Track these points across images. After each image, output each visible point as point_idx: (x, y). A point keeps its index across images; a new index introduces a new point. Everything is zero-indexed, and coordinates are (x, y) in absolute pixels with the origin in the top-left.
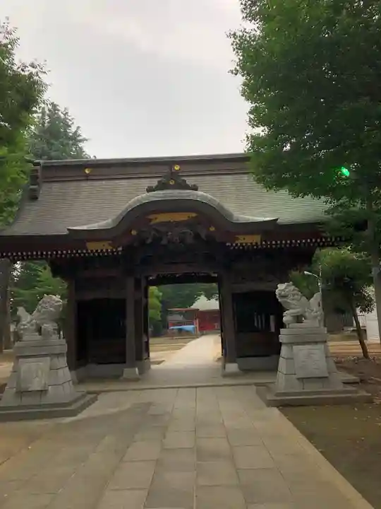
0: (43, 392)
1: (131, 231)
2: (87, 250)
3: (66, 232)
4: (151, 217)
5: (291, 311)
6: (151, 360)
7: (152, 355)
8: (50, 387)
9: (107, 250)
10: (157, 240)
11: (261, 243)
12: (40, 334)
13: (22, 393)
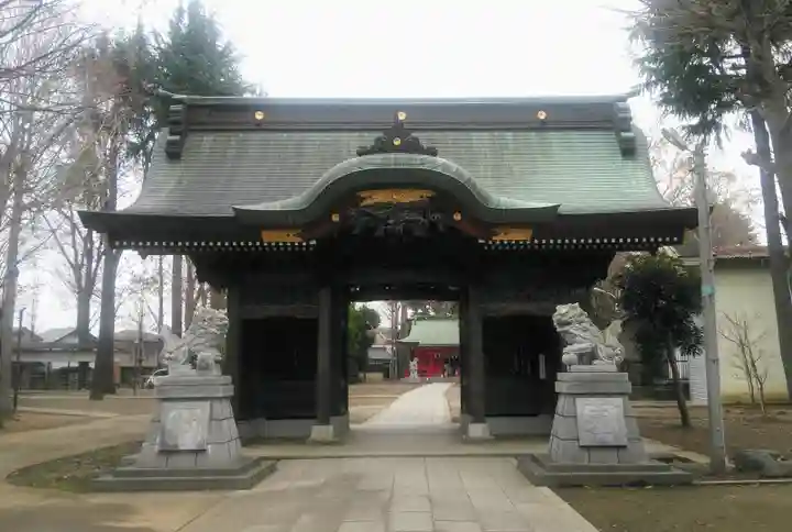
0: (200, 452)
1: (331, 216)
2: (262, 243)
3: (231, 214)
4: (363, 194)
5: (576, 346)
6: (351, 418)
7: (352, 409)
8: (209, 446)
9: (293, 243)
10: (369, 231)
11: (532, 240)
12: (194, 366)
13: (168, 452)
